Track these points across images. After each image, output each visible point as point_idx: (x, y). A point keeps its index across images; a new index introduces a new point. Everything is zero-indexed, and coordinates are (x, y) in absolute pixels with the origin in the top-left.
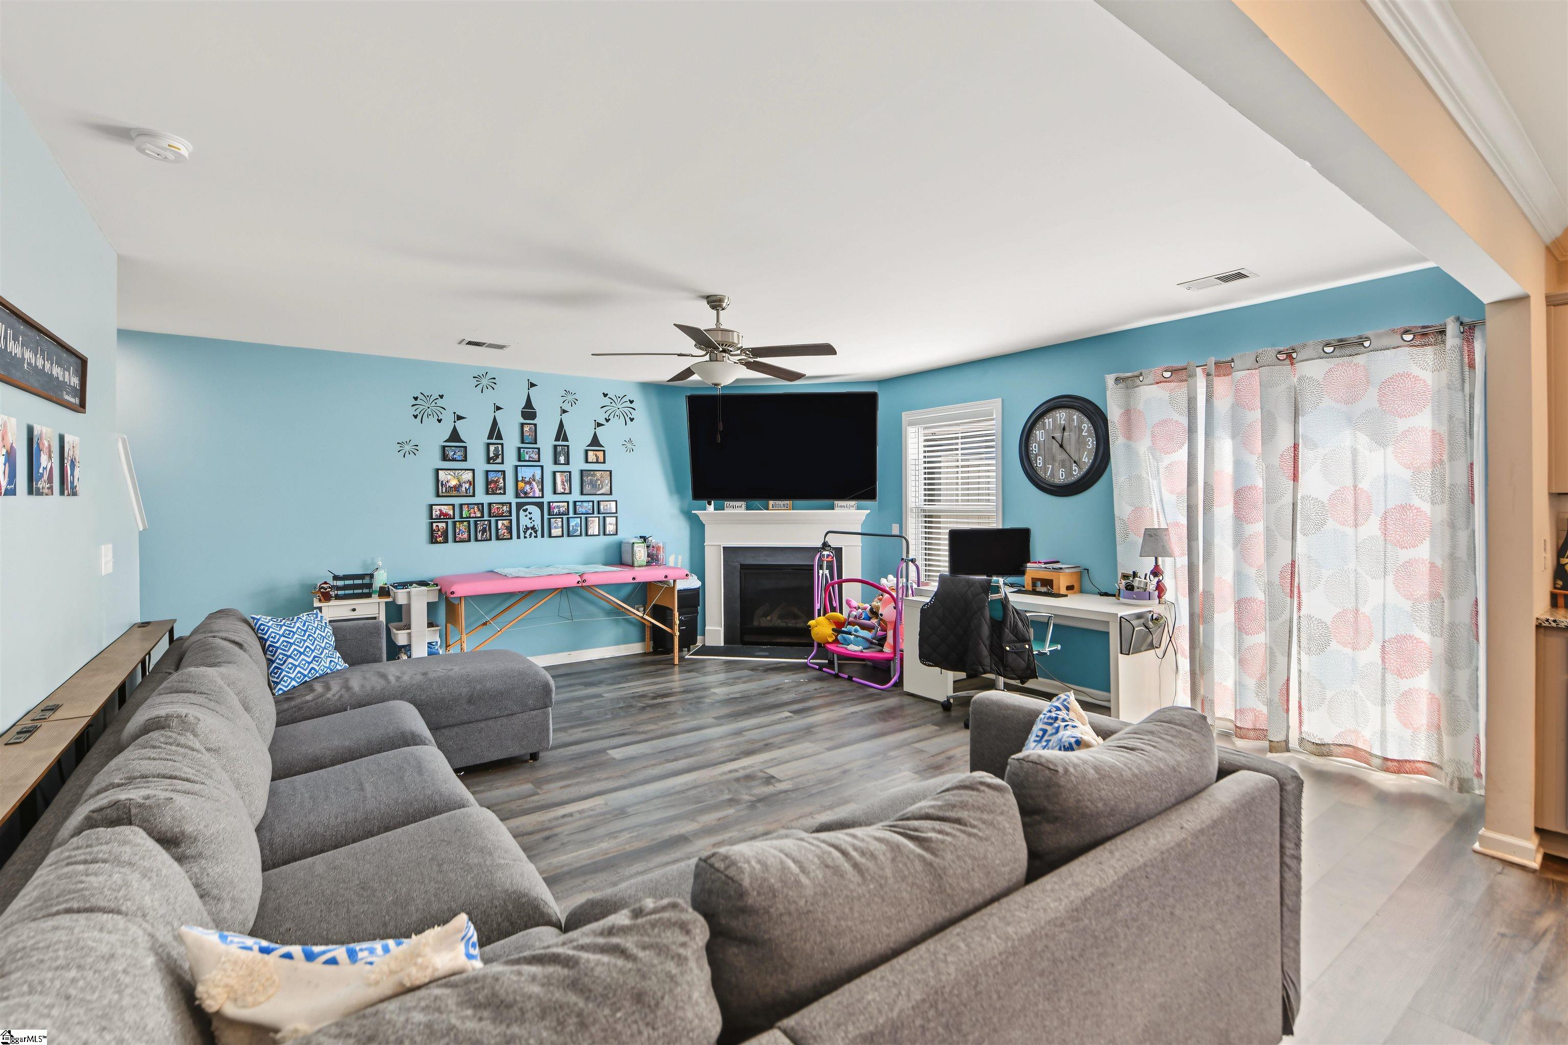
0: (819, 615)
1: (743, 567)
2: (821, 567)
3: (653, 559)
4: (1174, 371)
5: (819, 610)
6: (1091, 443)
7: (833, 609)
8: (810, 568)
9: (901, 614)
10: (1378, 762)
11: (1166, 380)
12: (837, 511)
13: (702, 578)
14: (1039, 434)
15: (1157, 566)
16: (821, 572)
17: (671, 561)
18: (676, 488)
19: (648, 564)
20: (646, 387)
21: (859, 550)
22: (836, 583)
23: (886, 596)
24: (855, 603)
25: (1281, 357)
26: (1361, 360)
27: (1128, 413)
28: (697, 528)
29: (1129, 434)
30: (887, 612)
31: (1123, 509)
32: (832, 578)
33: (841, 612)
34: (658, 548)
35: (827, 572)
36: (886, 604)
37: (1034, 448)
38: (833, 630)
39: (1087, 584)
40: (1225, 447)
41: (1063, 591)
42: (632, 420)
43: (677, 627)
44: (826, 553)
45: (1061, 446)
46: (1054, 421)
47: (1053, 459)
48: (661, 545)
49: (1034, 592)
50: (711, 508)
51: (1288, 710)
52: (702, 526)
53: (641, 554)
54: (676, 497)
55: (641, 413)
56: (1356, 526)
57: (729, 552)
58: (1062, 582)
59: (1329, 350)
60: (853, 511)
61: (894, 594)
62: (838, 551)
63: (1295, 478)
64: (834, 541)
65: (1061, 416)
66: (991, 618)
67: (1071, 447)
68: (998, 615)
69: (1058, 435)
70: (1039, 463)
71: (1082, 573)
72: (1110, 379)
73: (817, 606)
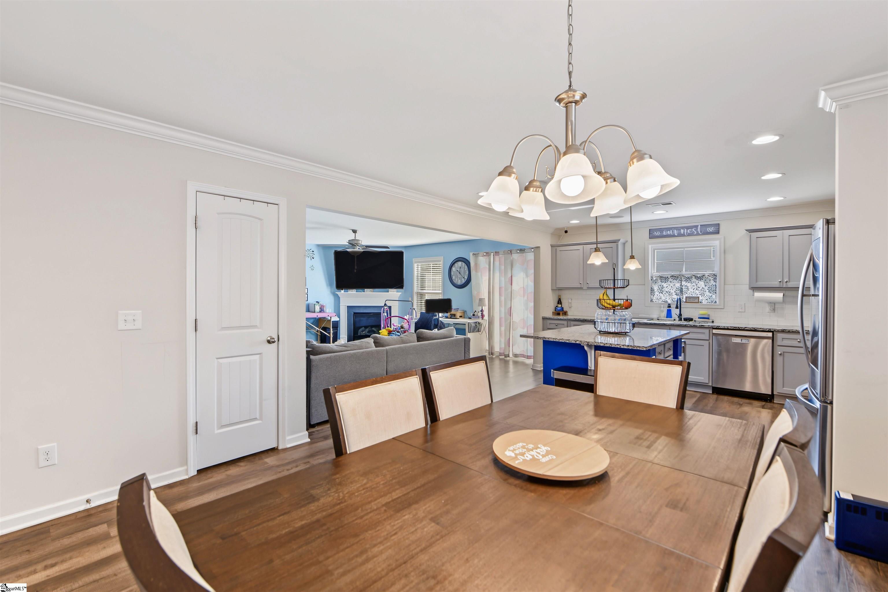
0: (383, 329)
1: (355, 313)
2: (384, 313)
3: (322, 310)
4: (487, 253)
5: (383, 327)
6: (467, 272)
7: (388, 327)
8: (380, 314)
9: (410, 326)
10: (526, 357)
11: (484, 256)
12: (390, 293)
13: (339, 317)
14: (454, 269)
15: (482, 309)
16: (384, 314)
17: (327, 311)
18: (330, 284)
19: (320, 312)
20: (318, 246)
21: (397, 307)
22: (389, 318)
23: (406, 321)
24: (395, 324)
25: (509, 252)
26: (524, 254)
27: (476, 264)
28: (337, 299)
29: (476, 271)
30: (406, 326)
31: (475, 293)
32: (388, 316)
33: (391, 327)
34: (324, 306)
35: (386, 314)
36: (406, 323)
37: (452, 273)
38: (388, 333)
39: (466, 316)
40: (497, 275)
41: (458, 317)
42: (313, 258)
43: (331, 334)
44: (386, 307)
45: (460, 273)
46: (458, 265)
47: (457, 276)
48: (325, 305)
49: (451, 318)
50: (343, 291)
51: (509, 347)
52: (339, 298)
53: (317, 309)
54: (329, 287)
55: (317, 256)
56: (524, 297)
57: (349, 307)
58: (458, 314)
59: (518, 251)
60: (395, 293)
61: (408, 320)
62: (390, 307)
63: (512, 285)
64: (389, 304)
65: (460, 263)
66: (434, 324)
67: (462, 273)
68: (436, 323)
69: (459, 270)
70: (454, 278)
71: (464, 312)
72: (471, 254)
73: (382, 326)
